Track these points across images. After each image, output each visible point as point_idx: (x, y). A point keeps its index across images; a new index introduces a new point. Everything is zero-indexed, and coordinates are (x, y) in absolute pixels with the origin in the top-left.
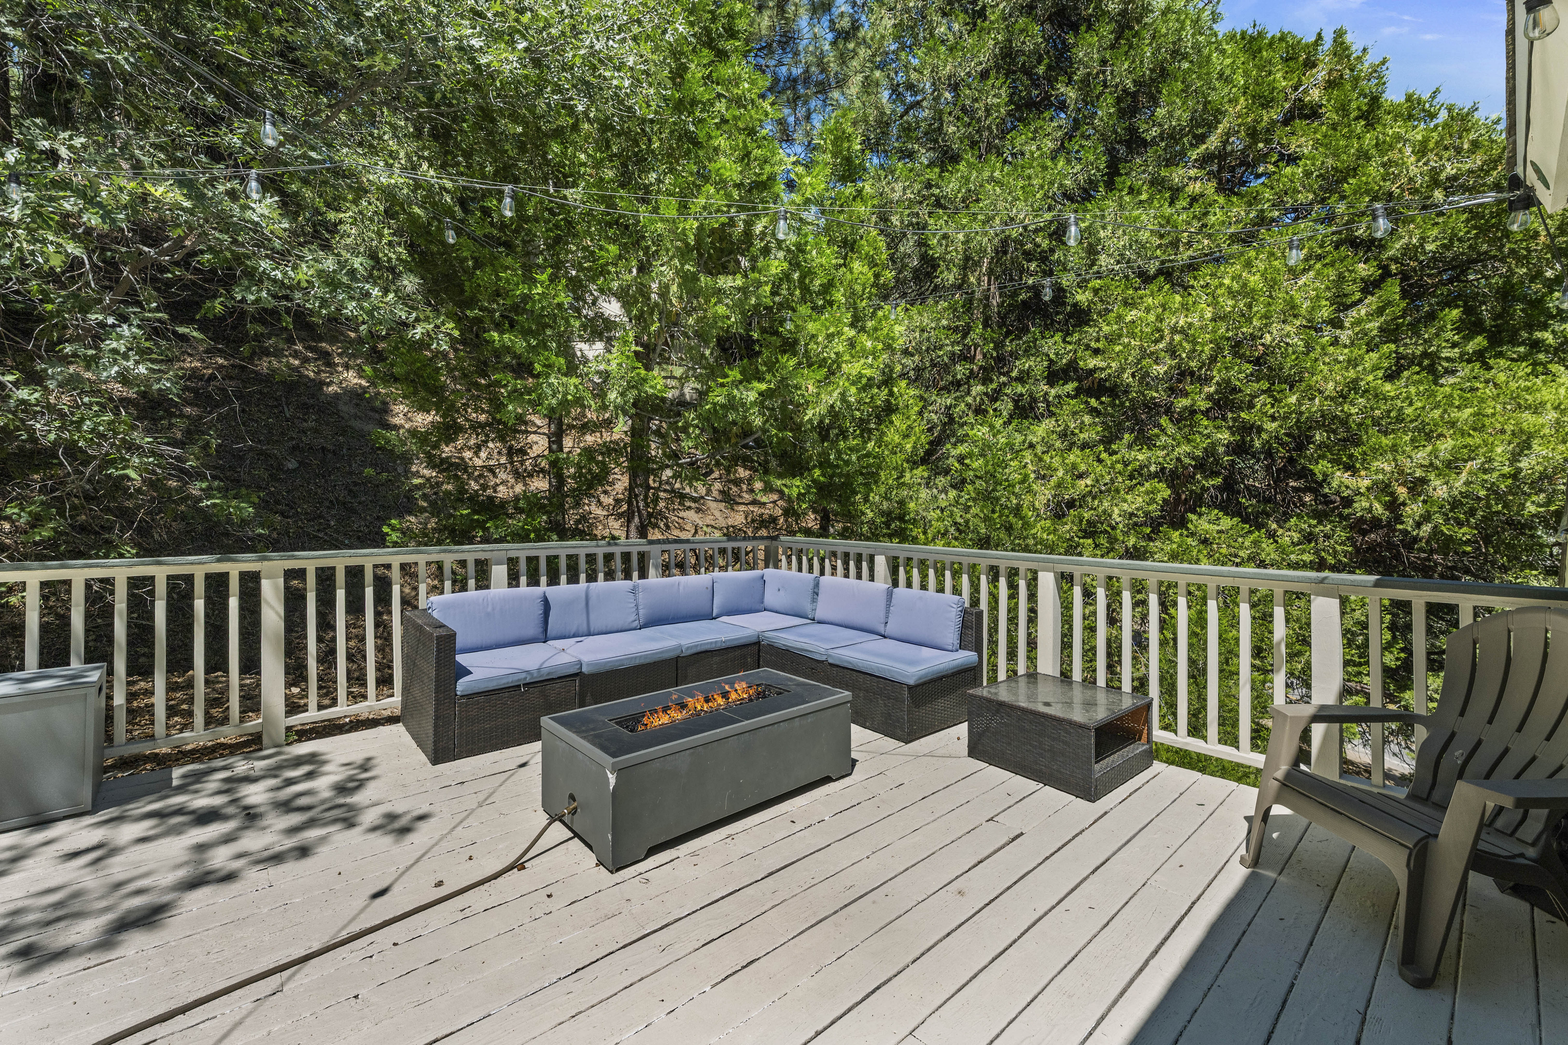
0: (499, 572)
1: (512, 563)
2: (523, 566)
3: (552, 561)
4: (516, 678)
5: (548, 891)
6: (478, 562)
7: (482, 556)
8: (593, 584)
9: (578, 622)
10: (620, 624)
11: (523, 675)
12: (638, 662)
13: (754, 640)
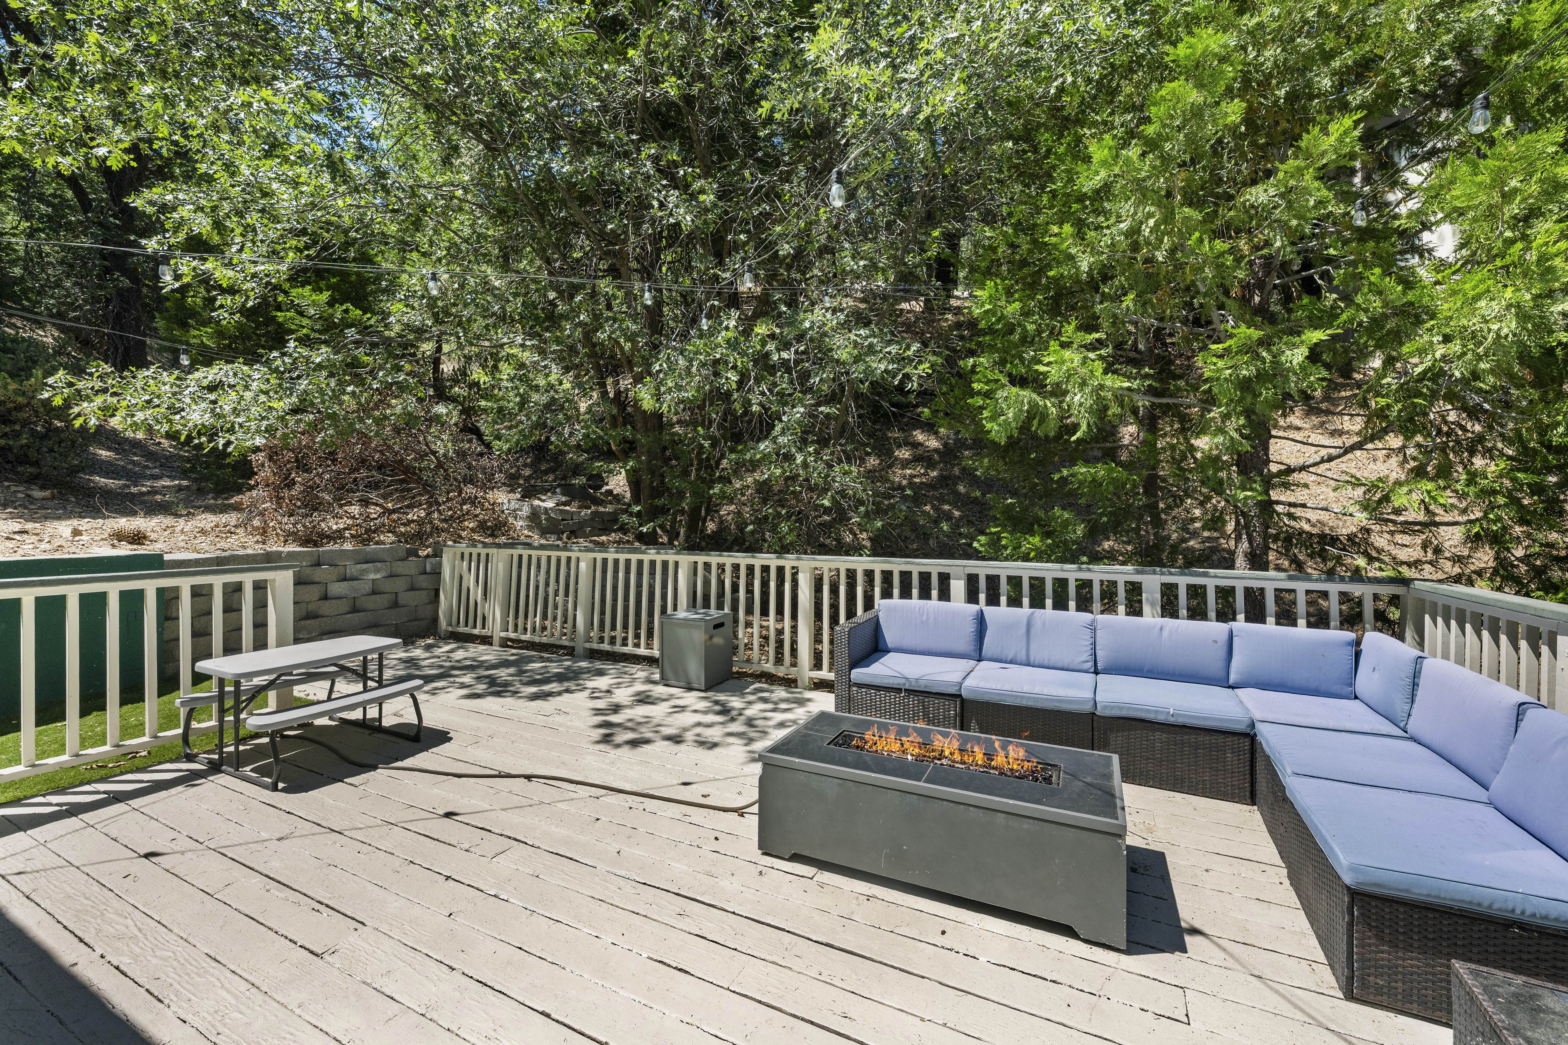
0: (958, 587)
1: (972, 580)
2: (982, 584)
3: (993, 581)
4: (896, 681)
5: (718, 835)
6: (940, 575)
7: (945, 570)
8: (1038, 612)
9: (1015, 649)
10: (1066, 662)
11: (902, 681)
12: (1024, 703)
13: (1241, 727)
